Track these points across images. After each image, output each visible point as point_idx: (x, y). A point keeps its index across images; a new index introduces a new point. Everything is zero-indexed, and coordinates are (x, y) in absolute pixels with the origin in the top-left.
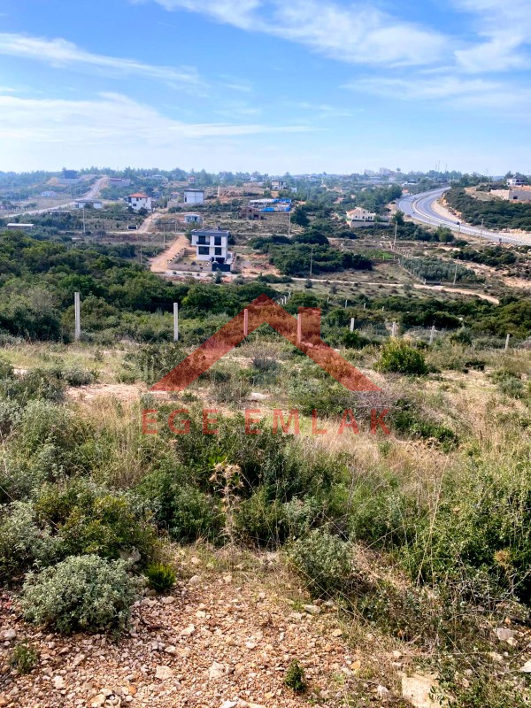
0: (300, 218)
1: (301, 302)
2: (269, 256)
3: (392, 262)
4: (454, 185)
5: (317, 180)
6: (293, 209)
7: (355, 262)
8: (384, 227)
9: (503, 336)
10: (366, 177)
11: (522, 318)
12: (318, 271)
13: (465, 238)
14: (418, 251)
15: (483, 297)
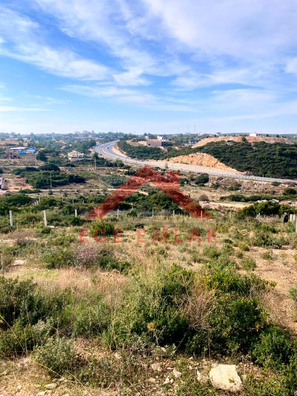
0: (42, 157)
1: (47, 203)
2: (25, 179)
3: (95, 178)
4: (121, 139)
5: (49, 137)
6: (37, 152)
7: (76, 179)
8: (89, 161)
9: (151, 210)
10: (76, 135)
11: (159, 201)
12: (55, 185)
13: (129, 165)
14: (108, 172)
15: (141, 192)
